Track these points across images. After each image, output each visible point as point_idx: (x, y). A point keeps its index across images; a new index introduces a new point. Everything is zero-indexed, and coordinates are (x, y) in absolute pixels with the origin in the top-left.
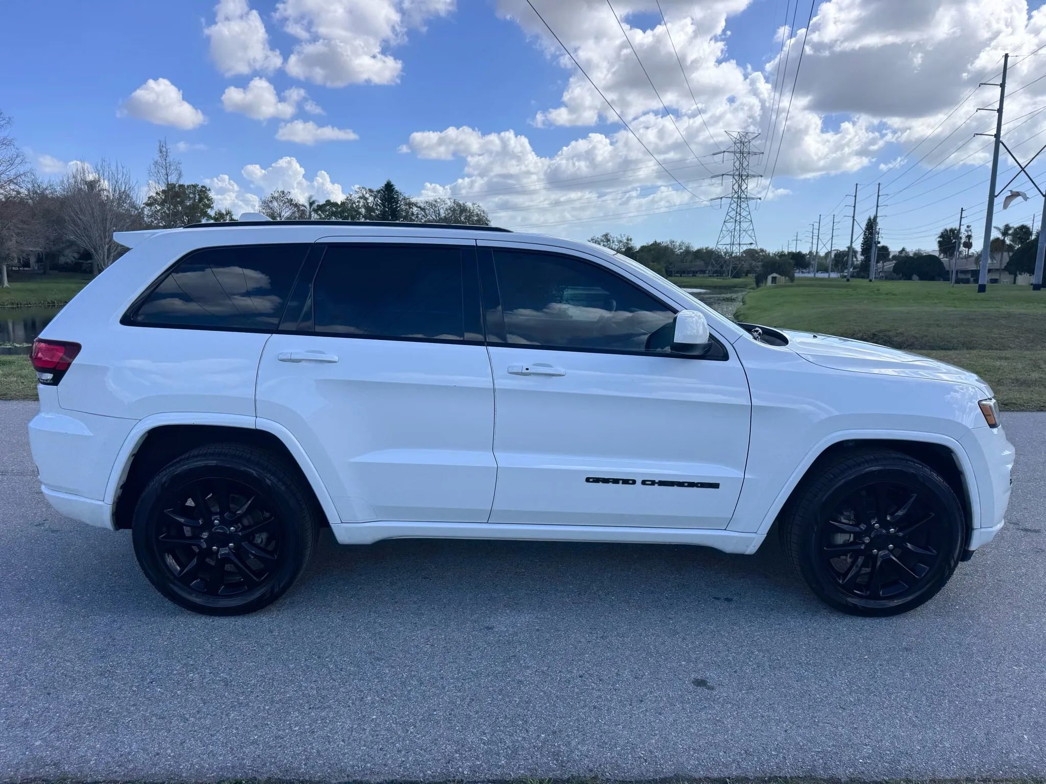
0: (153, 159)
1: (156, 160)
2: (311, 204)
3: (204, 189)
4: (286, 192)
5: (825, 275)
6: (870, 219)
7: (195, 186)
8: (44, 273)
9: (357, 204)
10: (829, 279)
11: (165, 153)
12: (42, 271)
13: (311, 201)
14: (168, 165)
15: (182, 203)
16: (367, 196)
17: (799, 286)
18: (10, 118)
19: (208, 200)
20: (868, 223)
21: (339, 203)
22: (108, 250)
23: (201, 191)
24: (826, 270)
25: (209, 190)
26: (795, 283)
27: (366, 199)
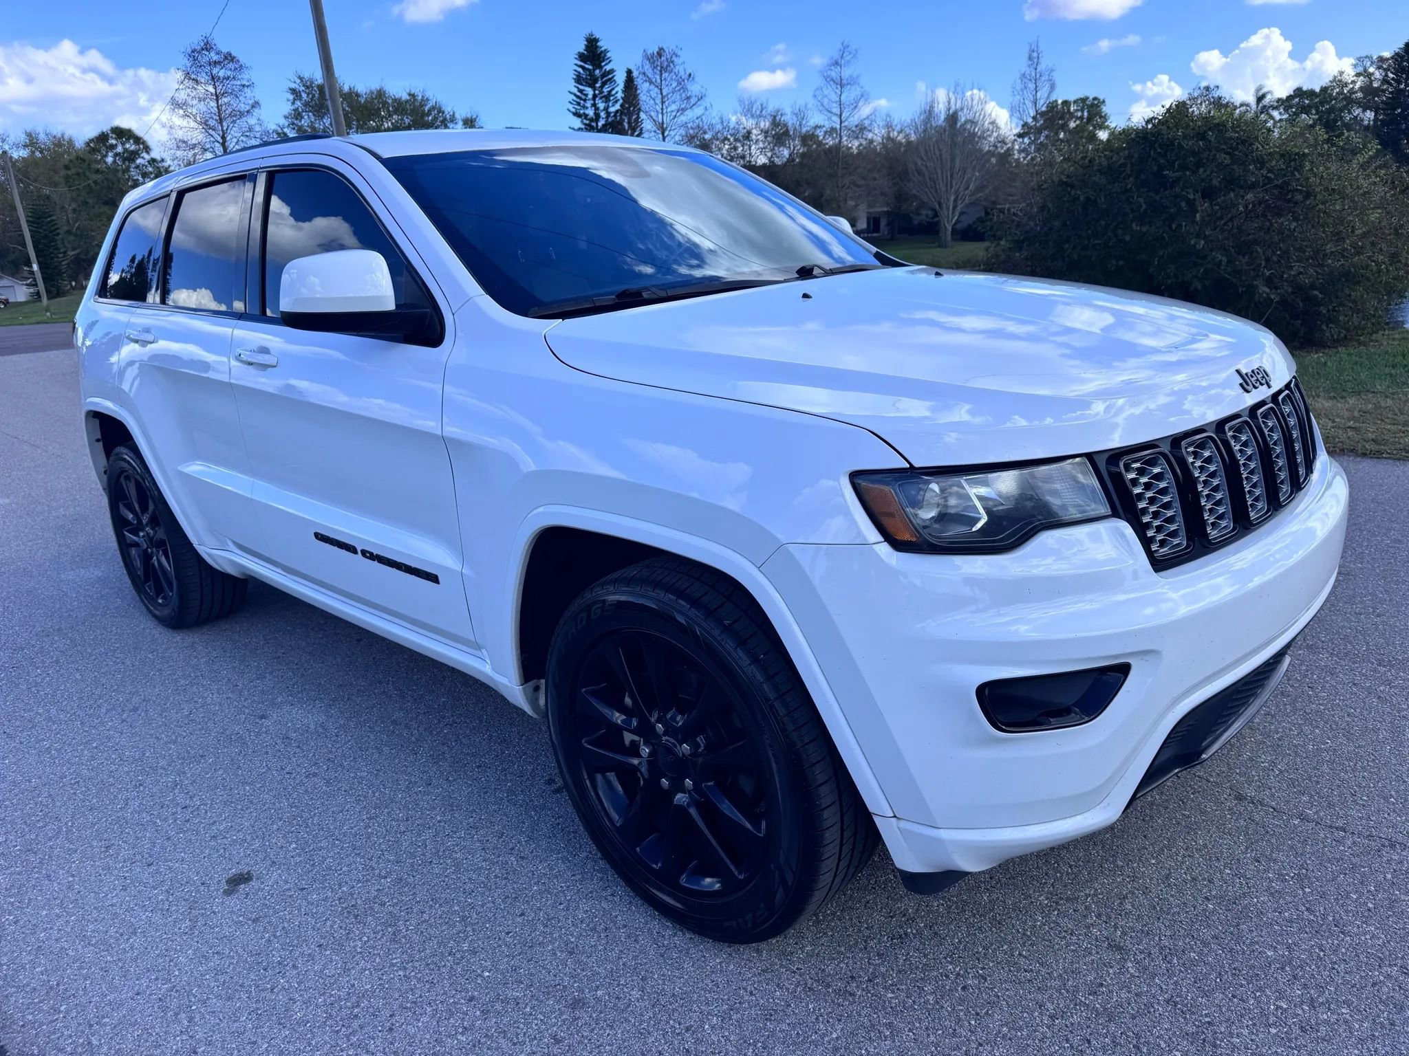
0: (1020, 71)
1: (1023, 72)
2: (1260, 99)
3: (1096, 102)
4: (1212, 87)
7: (1084, 100)
8: (892, 239)
9: (1351, 86)
11: (1036, 60)
12: (889, 237)
13: (1260, 94)
14: (1038, 76)
15: (1064, 127)
16: (1371, 70)
18: (856, 51)
19: (1101, 117)
21: (1318, 90)
22: (955, 201)
23: (1092, 105)
25: (1104, 101)
27: (1369, 75)
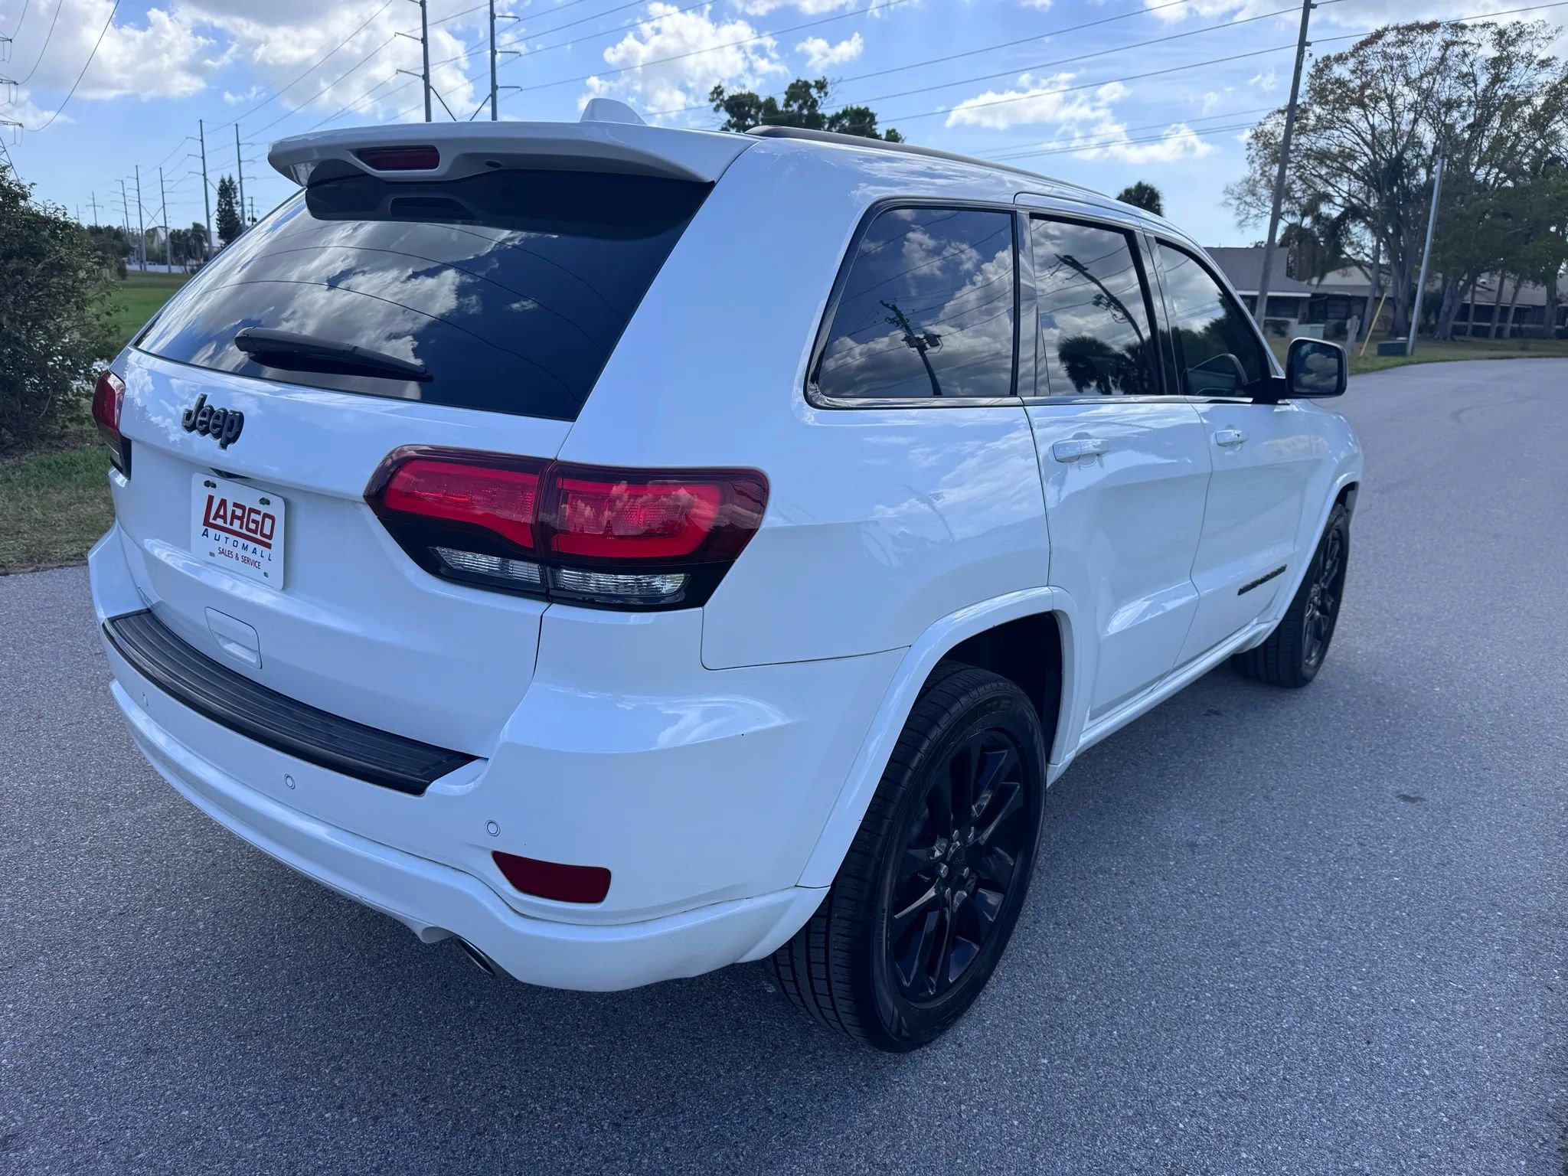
5: (163, 269)
6: (223, 181)
10: (170, 275)
17: (134, 286)
20: (222, 186)
24: (163, 262)
26: (130, 280)
